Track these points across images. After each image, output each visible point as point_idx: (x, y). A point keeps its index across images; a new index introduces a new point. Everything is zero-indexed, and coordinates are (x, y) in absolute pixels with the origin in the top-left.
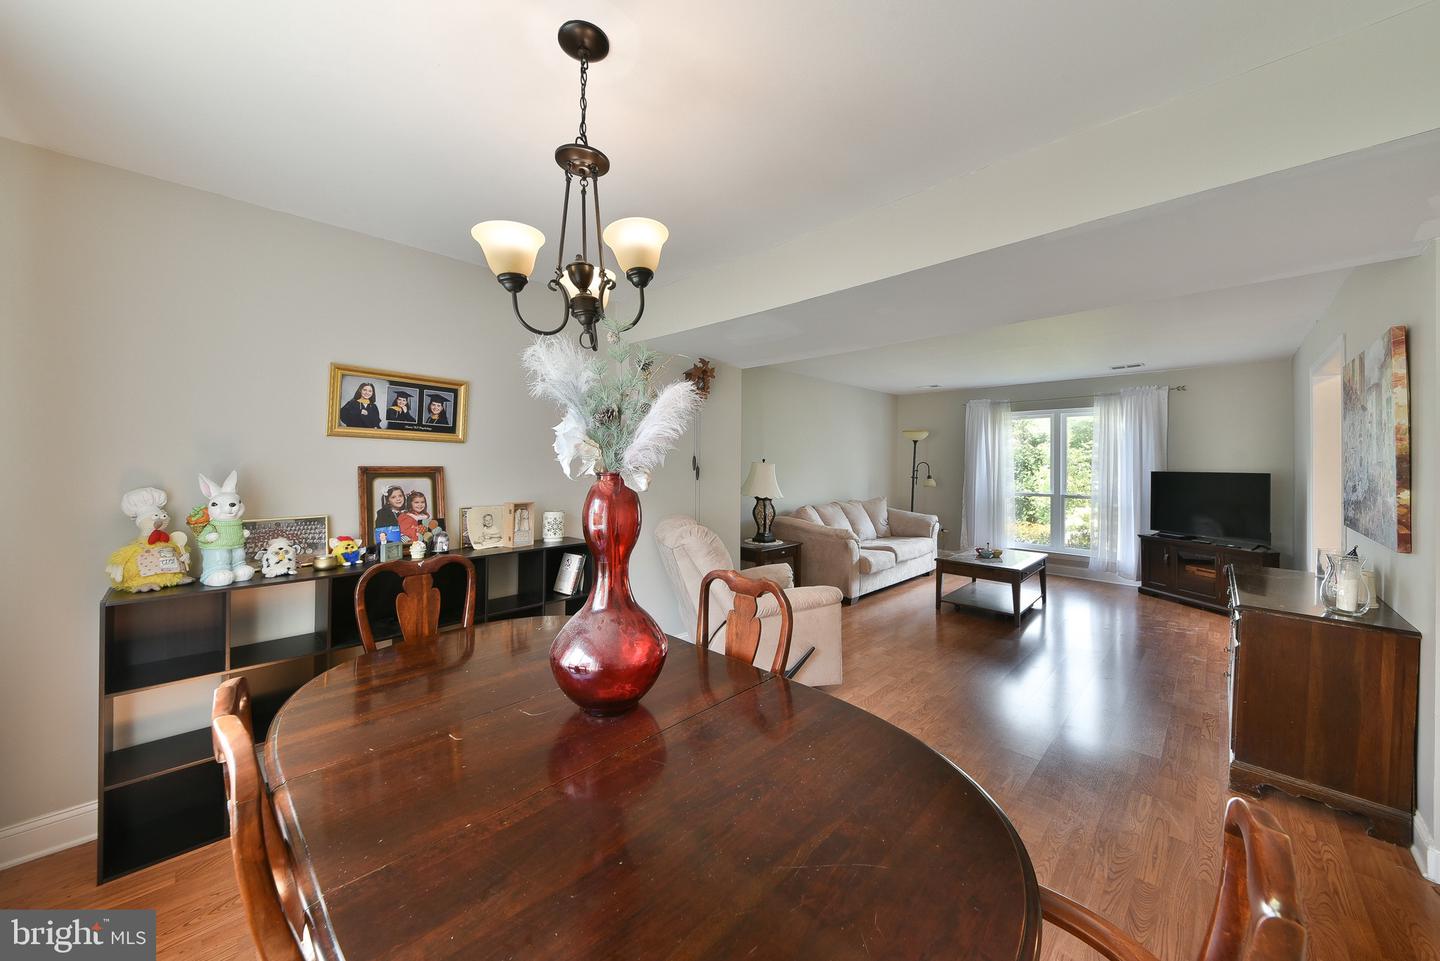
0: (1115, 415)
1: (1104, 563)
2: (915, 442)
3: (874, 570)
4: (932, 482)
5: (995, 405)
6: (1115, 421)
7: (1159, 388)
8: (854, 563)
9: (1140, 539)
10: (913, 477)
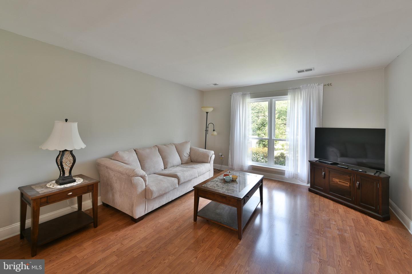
0: (298, 99)
1: (292, 174)
2: (207, 113)
3: (155, 195)
4: (215, 133)
5: (244, 95)
6: (298, 103)
7: (319, 85)
8: (138, 193)
9: (309, 163)
10: (206, 131)
